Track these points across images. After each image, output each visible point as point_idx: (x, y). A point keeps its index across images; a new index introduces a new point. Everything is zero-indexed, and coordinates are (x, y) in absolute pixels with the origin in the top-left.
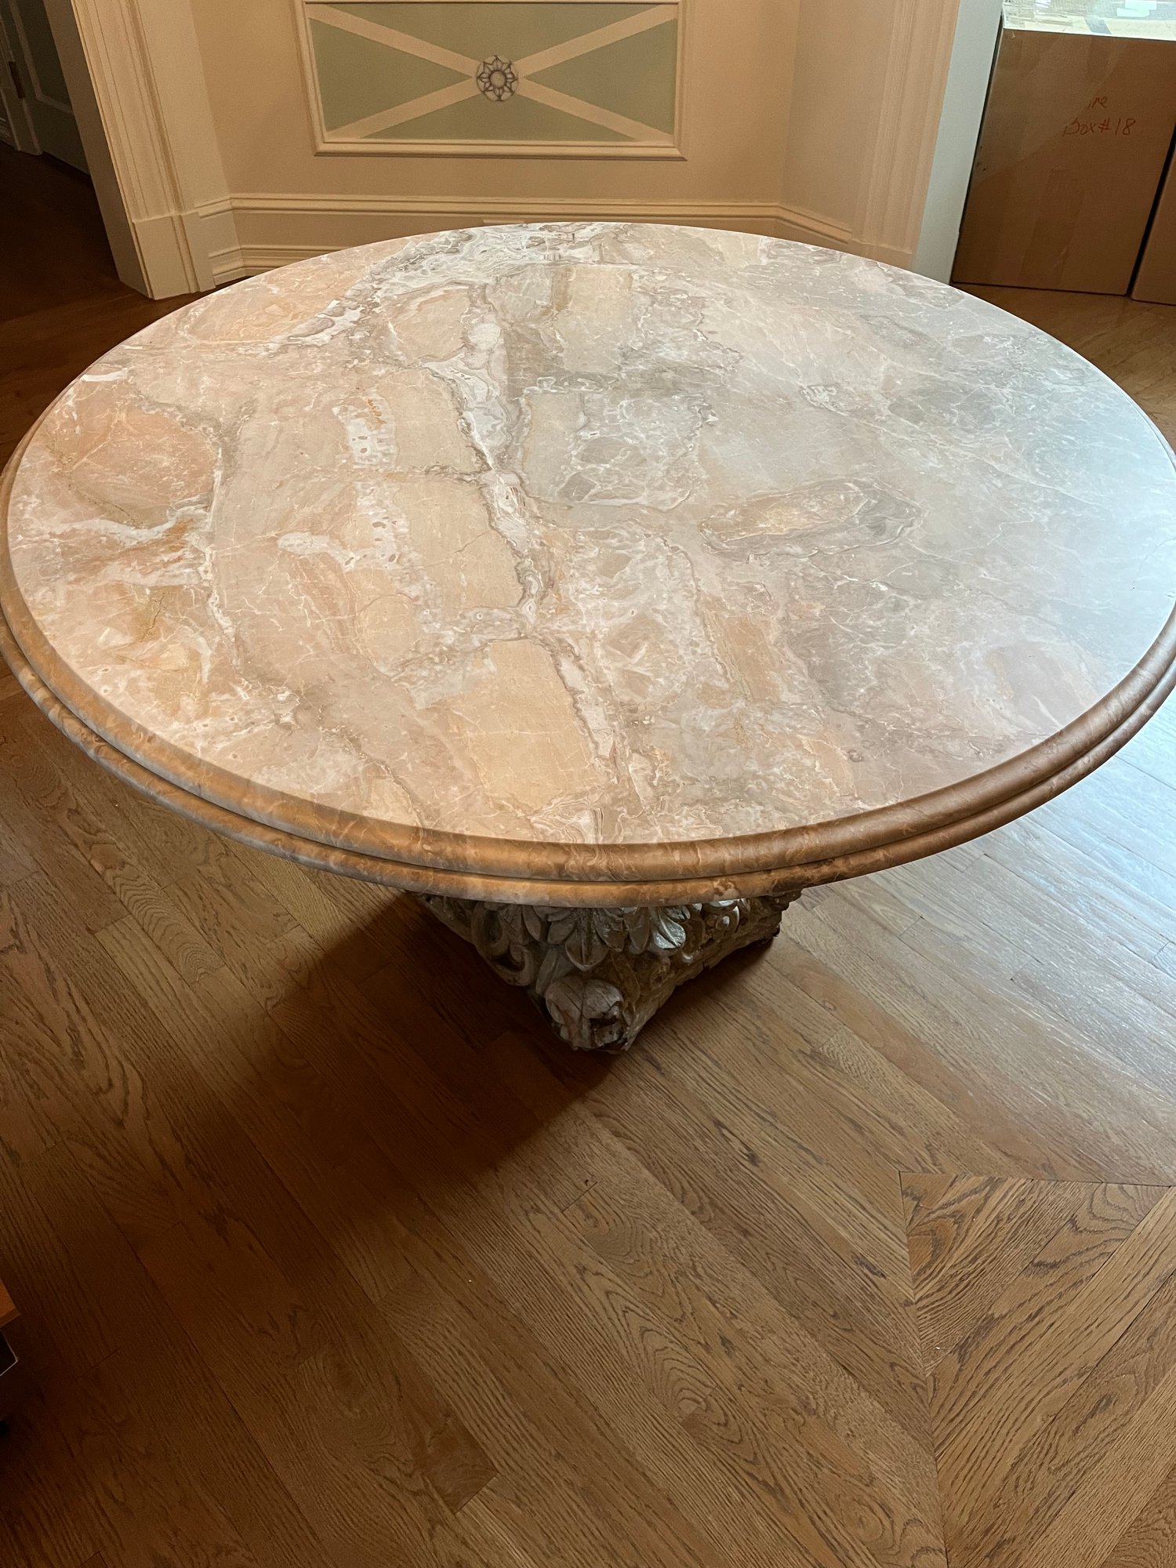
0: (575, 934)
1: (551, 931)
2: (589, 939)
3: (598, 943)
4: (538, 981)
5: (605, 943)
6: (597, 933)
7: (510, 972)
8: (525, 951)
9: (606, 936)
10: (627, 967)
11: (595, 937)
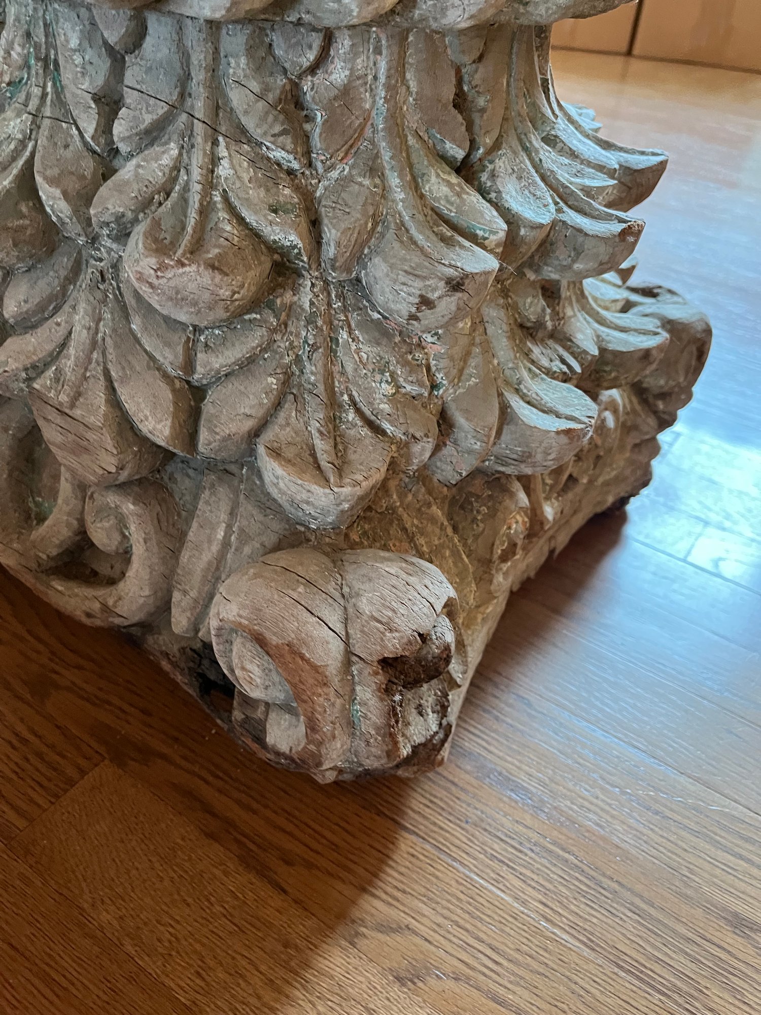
0: (289, 410)
1: (208, 408)
2: (333, 423)
3: (365, 431)
4: (176, 596)
5: (383, 433)
6: (354, 403)
7: (89, 592)
8: (129, 507)
9: (385, 407)
10: (433, 520)
11: (351, 416)
